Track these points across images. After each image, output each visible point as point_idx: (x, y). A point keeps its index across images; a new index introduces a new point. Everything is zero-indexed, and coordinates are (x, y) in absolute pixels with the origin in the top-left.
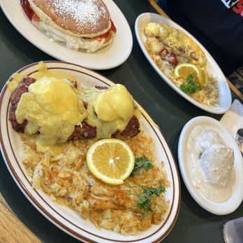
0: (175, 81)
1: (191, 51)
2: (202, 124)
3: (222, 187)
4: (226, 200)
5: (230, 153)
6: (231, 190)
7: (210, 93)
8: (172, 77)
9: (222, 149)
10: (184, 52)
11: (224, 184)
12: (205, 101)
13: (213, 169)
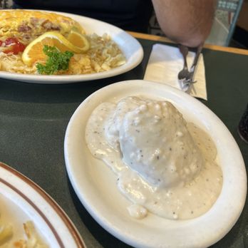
0: (29, 70)
1: (40, 23)
2: (106, 99)
3: (192, 177)
4: (218, 195)
5: (162, 109)
6: (217, 165)
7: (100, 55)
8: (22, 68)
9: (141, 113)
10: (29, 28)
11: (193, 167)
12: (98, 67)
13: (152, 158)
